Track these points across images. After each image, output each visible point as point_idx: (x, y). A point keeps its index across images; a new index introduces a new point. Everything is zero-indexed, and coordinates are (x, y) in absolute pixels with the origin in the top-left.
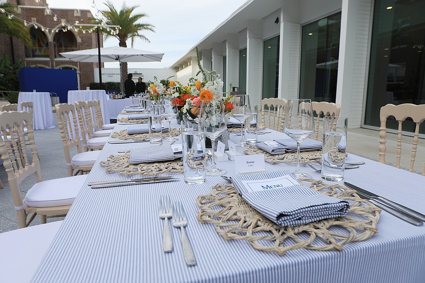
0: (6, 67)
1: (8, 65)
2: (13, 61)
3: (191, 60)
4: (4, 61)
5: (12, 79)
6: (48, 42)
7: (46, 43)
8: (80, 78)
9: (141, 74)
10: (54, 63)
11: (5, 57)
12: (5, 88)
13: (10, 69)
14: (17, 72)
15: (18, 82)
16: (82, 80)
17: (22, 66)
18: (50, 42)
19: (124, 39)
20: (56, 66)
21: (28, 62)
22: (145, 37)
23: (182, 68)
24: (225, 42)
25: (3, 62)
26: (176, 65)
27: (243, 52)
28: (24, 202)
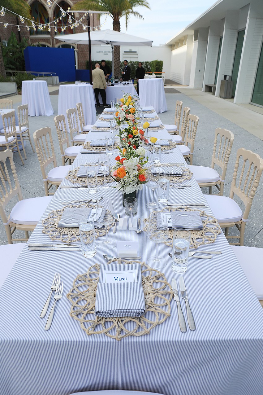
0: (13, 46)
1: (15, 44)
2: (20, 40)
3: (187, 38)
4: (12, 39)
5: (19, 58)
6: (48, 18)
7: (47, 18)
8: (78, 56)
9: (136, 52)
10: (55, 40)
11: (12, 35)
12: (14, 67)
13: (17, 48)
14: (23, 51)
15: (24, 60)
16: (79, 57)
17: (27, 45)
18: (50, 18)
19: (118, 17)
20: (57, 43)
21: (33, 40)
22: (139, 14)
23: (177, 47)
24: (223, 19)
25: (11, 41)
26: (171, 43)
27: (241, 34)
28: (9, 219)
